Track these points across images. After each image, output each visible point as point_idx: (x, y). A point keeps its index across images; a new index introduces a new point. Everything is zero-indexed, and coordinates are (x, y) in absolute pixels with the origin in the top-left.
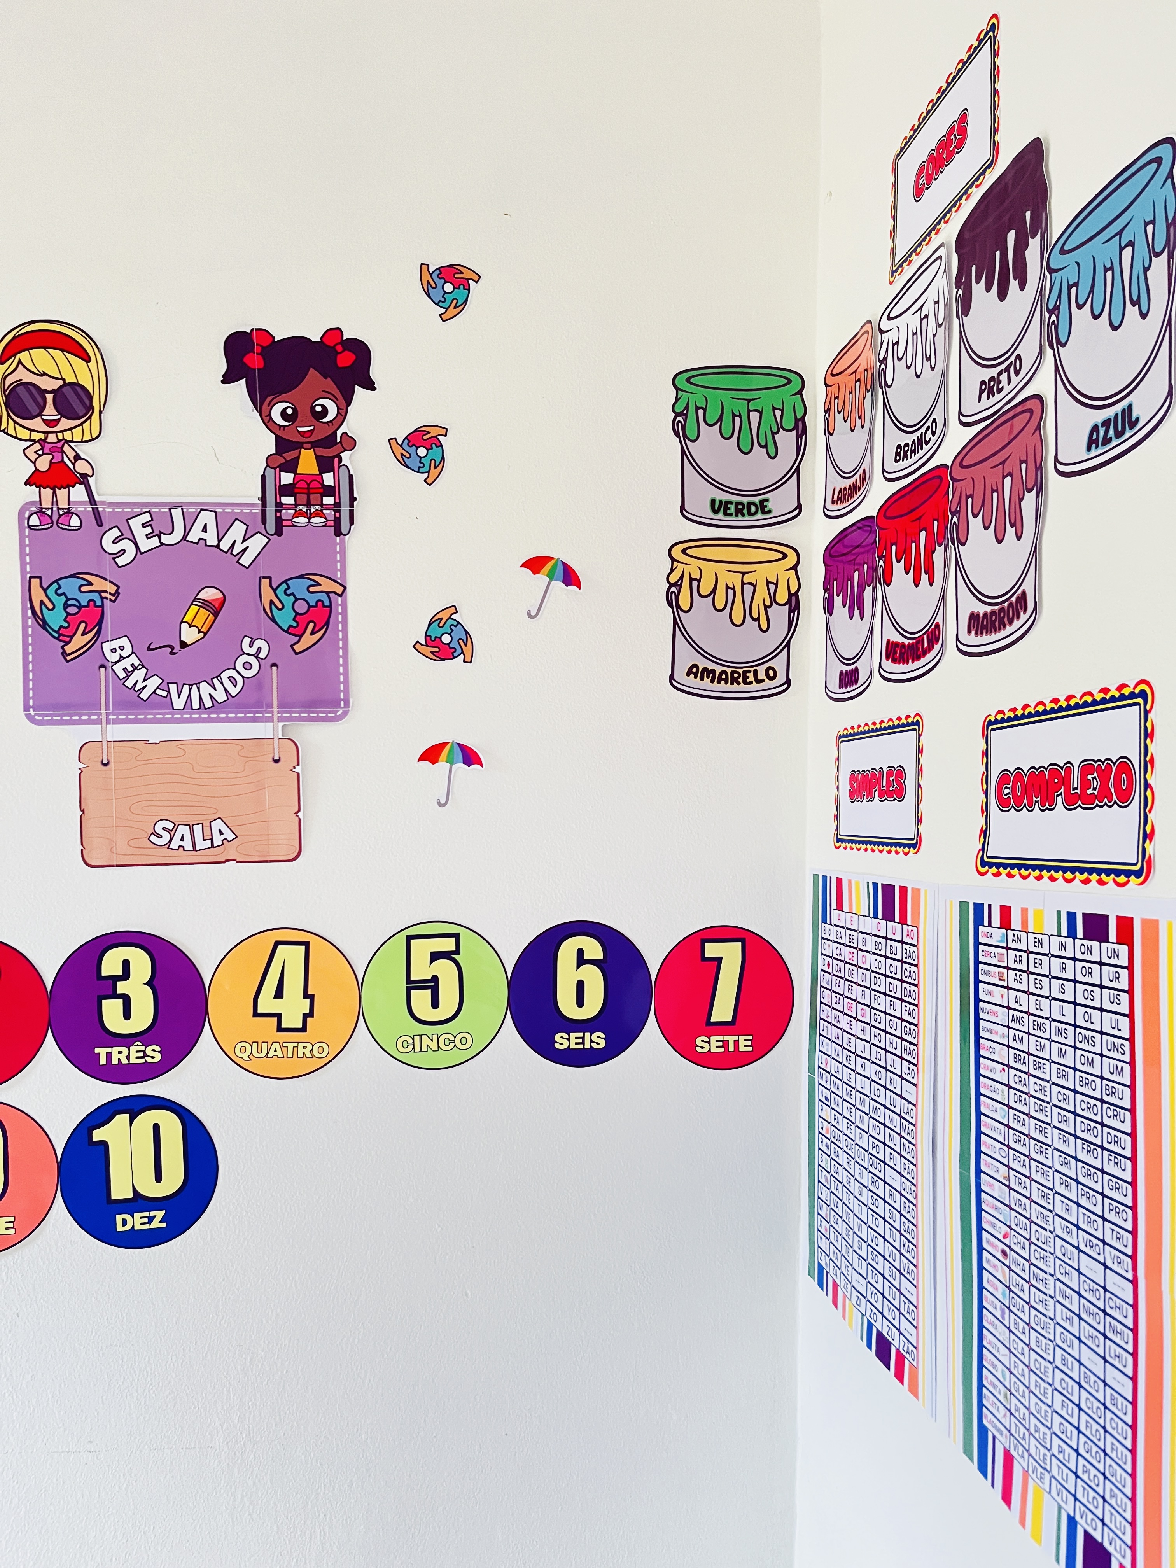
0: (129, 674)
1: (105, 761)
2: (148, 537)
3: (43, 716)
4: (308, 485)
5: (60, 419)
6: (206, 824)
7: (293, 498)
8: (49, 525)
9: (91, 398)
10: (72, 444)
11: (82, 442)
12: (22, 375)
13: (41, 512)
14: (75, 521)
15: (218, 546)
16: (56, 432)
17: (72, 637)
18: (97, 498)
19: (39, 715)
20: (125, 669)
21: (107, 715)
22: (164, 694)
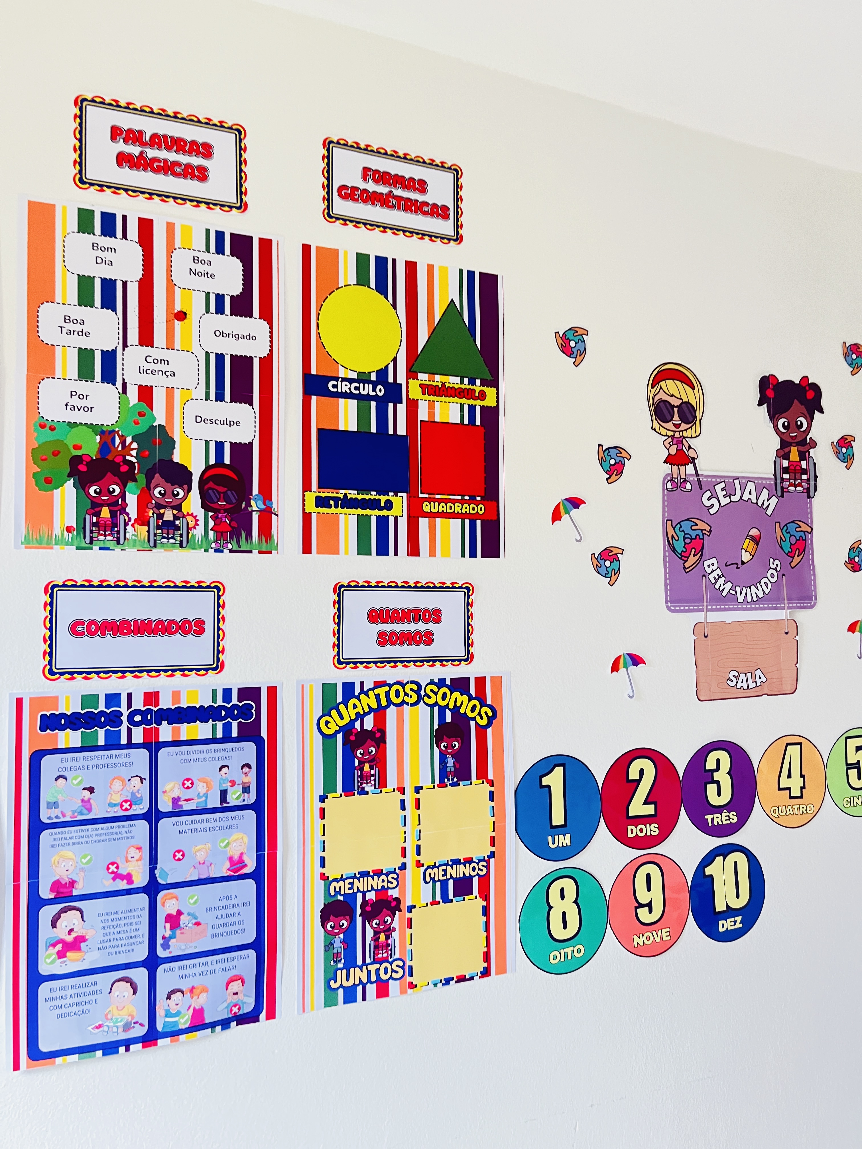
0: (717, 580)
1: (706, 635)
2: (725, 497)
3: (675, 607)
4: (795, 468)
5: (680, 424)
6: (753, 672)
7: (788, 475)
8: (676, 489)
9: (695, 411)
10: (686, 439)
11: (691, 438)
12: (662, 396)
13: (672, 480)
14: (688, 486)
15: (757, 503)
16: (679, 431)
17: (688, 558)
18: (699, 473)
19: (673, 606)
20: (714, 577)
21: (707, 606)
22: (734, 593)
